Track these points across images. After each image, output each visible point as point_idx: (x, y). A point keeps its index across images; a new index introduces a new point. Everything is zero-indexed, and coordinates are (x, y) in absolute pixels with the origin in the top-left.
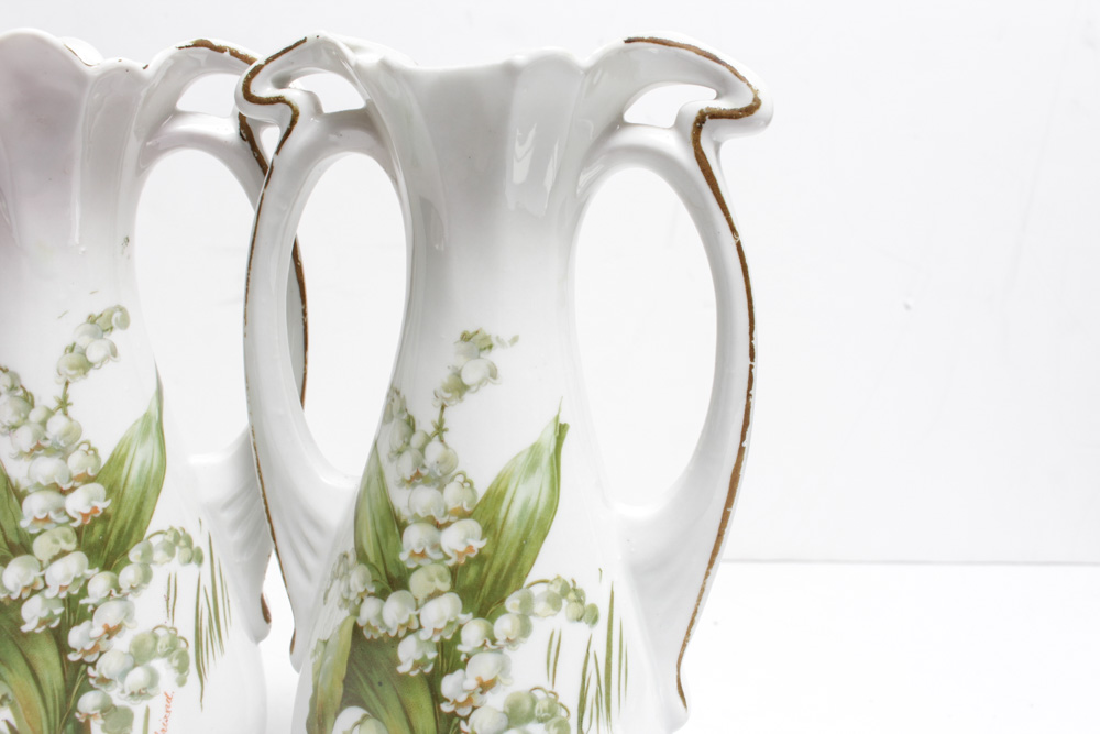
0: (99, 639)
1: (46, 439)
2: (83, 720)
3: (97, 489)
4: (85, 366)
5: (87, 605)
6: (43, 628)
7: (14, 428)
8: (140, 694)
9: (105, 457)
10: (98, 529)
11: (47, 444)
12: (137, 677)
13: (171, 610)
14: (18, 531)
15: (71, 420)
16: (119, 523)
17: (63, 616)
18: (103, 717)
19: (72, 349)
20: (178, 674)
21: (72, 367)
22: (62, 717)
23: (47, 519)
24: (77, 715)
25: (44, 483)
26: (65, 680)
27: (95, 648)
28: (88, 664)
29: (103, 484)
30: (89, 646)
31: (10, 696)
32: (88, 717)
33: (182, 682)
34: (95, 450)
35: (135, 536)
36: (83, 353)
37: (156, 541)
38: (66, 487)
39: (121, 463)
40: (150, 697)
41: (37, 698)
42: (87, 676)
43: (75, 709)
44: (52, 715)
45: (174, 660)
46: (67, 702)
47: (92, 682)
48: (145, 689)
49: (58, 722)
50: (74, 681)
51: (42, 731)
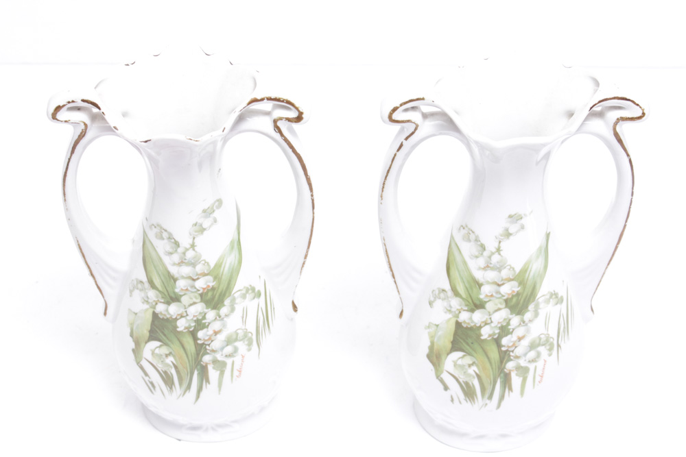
0: (211, 335)
1: (185, 259)
2: (204, 365)
3: (210, 278)
4: (202, 230)
5: (205, 323)
6: (186, 330)
7: (171, 253)
8: (230, 355)
9: (212, 266)
10: (210, 294)
11: (186, 261)
12: (229, 349)
13: (244, 322)
14: (174, 293)
15: (196, 252)
16: (219, 291)
17: (195, 326)
18: (213, 364)
19: (196, 225)
20: (247, 347)
21: (196, 232)
22: (195, 363)
23: (187, 290)
24: (202, 363)
25: (185, 276)
26: (196, 350)
27: (209, 339)
28: (206, 345)
29: (212, 276)
30: (207, 338)
32: (207, 364)
33: (249, 350)
34: (208, 263)
35: (227, 295)
36: (201, 225)
37: (236, 295)
38: (195, 278)
39: (220, 266)
40: (234, 356)
41: (184, 355)
42: (206, 349)
43: (201, 360)
44: (191, 362)
45: (246, 341)
46: (198, 358)
47: (208, 351)
48: (232, 353)
49: (193, 365)
50: (200, 351)
51: (187, 367)
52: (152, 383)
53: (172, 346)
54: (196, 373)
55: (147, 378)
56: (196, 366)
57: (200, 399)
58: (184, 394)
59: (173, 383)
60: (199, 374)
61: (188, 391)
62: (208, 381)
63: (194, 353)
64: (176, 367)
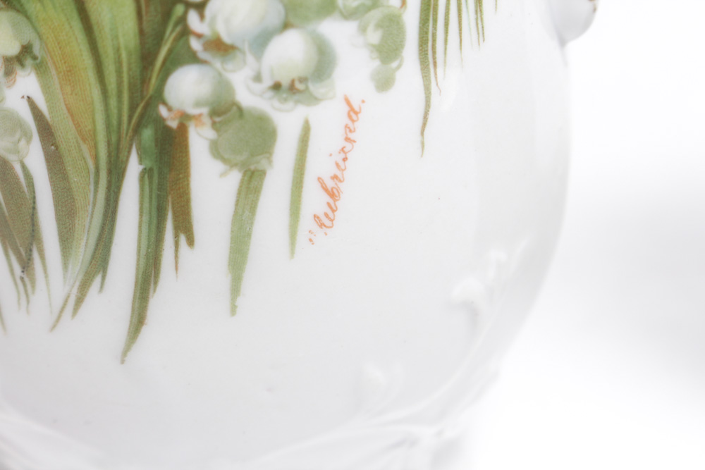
2: (173, 124)
8: (292, 88)
12: (290, 51)
18: (214, 124)
20: (377, 63)
22: (132, 108)
24: (163, 111)
28: (190, 5)
31: (37, 50)
32: (185, 118)
33: (384, 83)
40: (313, 100)
41: (87, 61)
42: (186, 32)
43: (159, 97)
44: (113, 102)
45: (371, 29)
46: (144, 81)
47: (195, 44)
48: (303, 80)
49: (125, 118)
50: (159, 38)
51: (94, 133)
53: (34, 7)
54: (134, 168)
56: (137, 130)
58: (80, 301)
60: (146, 174)
61: (98, 279)
62: (185, 227)
63: (129, 54)
64: (46, 131)
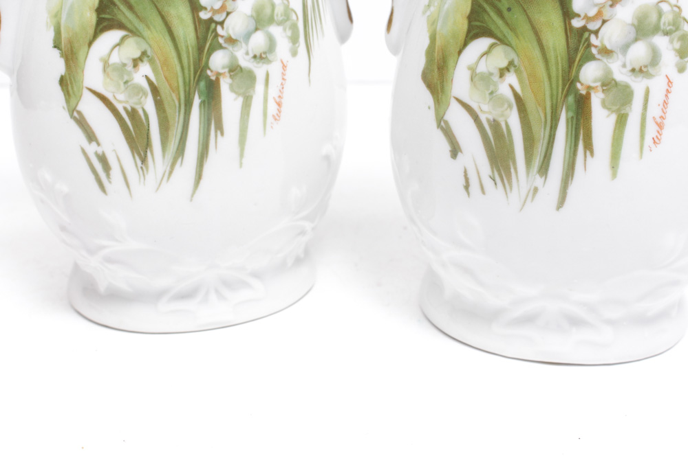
2: (213, 78)
8: (261, 57)
12: (259, 40)
18: (230, 76)
20: (291, 44)
22: (195, 73)
24: (209, 72)
26: (197, 38)
27: (222, 8)
28: (217, 23)
30: (217, 5)
31: (149, 53)
32: (218, 75)
33: (294, 53)
40: (269, 62)
41: (173, 54)
42: (217, 35)
43: (207, 66)
44: (186, 71)
45: (287, 29)
46: (200, 60)
47: (221, 41)
48: (265, 53)
49: (192, 78)
50: (205, 39)
51: (178, 87)
52: (103, 159)
53: (146, 33)
54: (197, 101)
55: (91, 149)
56: (198, 83)
57: (202, 182)
58: (171, 172)
59: (148, 144)
60: (202, 103)
61: (180, 160)
62: (219, 127)
63: (193, 48)
64: (155, 90)
